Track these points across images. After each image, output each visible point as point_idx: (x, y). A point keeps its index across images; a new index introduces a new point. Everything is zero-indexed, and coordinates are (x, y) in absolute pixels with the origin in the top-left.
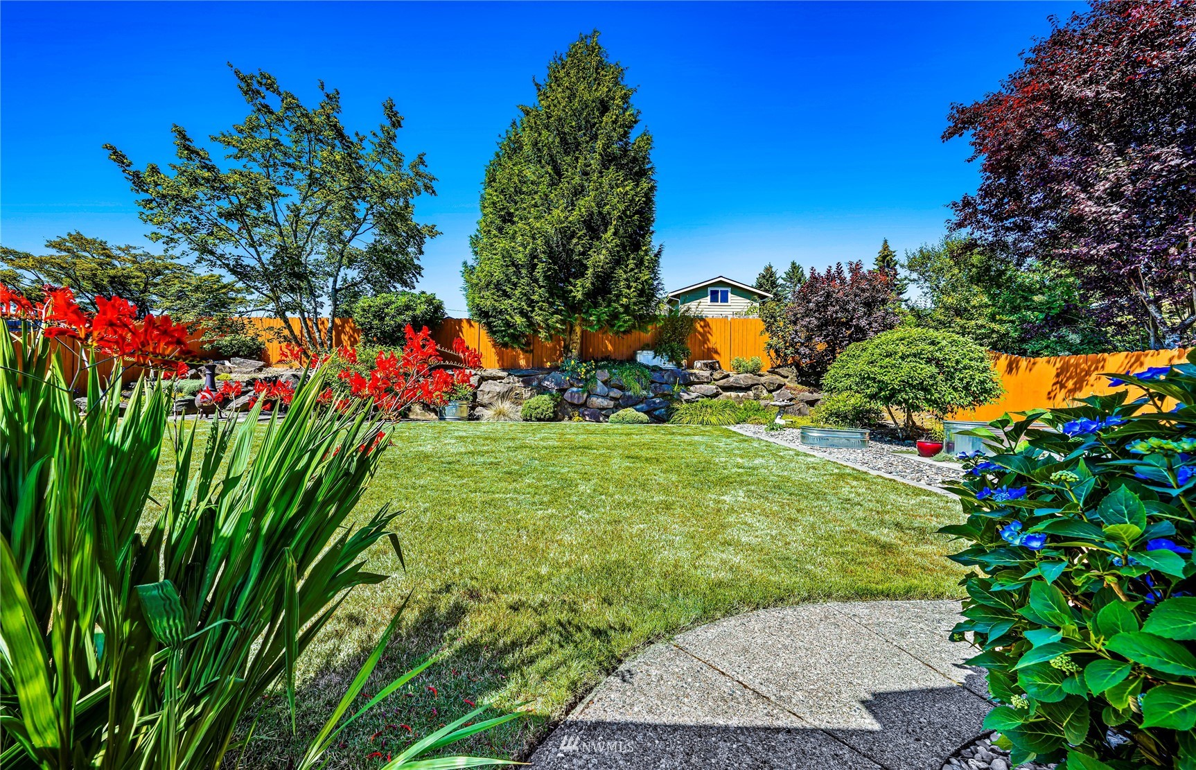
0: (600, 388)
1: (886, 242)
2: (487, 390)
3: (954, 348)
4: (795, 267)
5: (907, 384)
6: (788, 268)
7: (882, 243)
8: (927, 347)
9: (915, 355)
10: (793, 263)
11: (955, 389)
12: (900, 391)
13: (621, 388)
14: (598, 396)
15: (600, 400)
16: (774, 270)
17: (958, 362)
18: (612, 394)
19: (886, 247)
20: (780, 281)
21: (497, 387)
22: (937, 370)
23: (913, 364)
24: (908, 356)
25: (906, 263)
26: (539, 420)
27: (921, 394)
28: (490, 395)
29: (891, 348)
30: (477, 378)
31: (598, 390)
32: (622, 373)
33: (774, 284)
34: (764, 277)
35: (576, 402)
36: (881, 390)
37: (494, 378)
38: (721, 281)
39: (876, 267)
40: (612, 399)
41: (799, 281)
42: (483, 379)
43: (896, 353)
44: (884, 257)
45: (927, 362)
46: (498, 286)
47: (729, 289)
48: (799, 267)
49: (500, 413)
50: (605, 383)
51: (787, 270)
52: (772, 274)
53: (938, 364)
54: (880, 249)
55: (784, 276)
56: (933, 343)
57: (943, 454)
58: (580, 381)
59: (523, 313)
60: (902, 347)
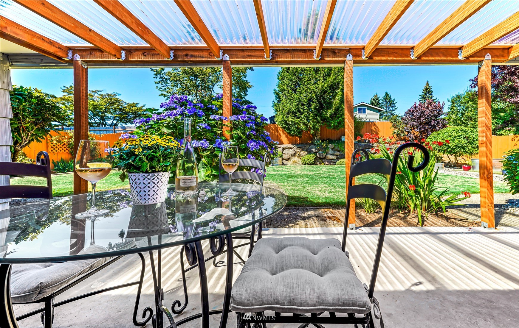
0: (330, 151)
1: (428, 82)
2: (286, 153)
3: (472, 133)
4: (387, 95)
5: (457, 146)
6: (384, 95)
7: (426, 83)
8: (463, 133)
9: (459, 136)
10: (386, 93)
11: (474, 148)
12: (455, 149)
13: (339, 151)
14: (330, 154)
15: (331, 156)
16: (378, 96)
17: (474, 138)
18: (335, 154)
19: (427, 84)
20: (381, 101)
21: (291, 152)
22: (467, 141)
23: (459, 139)
24: (457, 136)
25: (451, 100)
26: (308, 164)
27: (462, 150)
28: (288, 155)
29: (450, 134)
30: (282, 148)
31: (330, 152)
32: (339, 145)
33: (378, 103)
34: (374, 99)
35: (321, 157)
36: (448, 149)
37: (288, 148)
38: (363, 104)
39: (423, 94)
40: (336, 155)
41: (389, 101)
42: (284, 149)
43: (452, 135)
44: (427, 89)
45: (463, 139)
46: (294, 113)
47: (366, 108)
48: (389, 95)
49: (295, 162)
50: (332, 149)
51: (384, 96)
52: (377, 98)
53: (467, 139)
54: (425, 85)
55: (382, 99)
56: (465, 132)
57: (471, 170)
58: (323, 149)
59: (305, 124)
60: (454, 133)
